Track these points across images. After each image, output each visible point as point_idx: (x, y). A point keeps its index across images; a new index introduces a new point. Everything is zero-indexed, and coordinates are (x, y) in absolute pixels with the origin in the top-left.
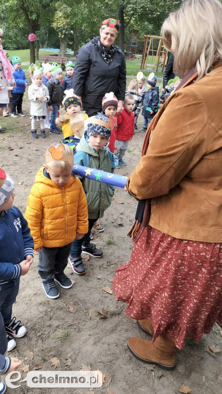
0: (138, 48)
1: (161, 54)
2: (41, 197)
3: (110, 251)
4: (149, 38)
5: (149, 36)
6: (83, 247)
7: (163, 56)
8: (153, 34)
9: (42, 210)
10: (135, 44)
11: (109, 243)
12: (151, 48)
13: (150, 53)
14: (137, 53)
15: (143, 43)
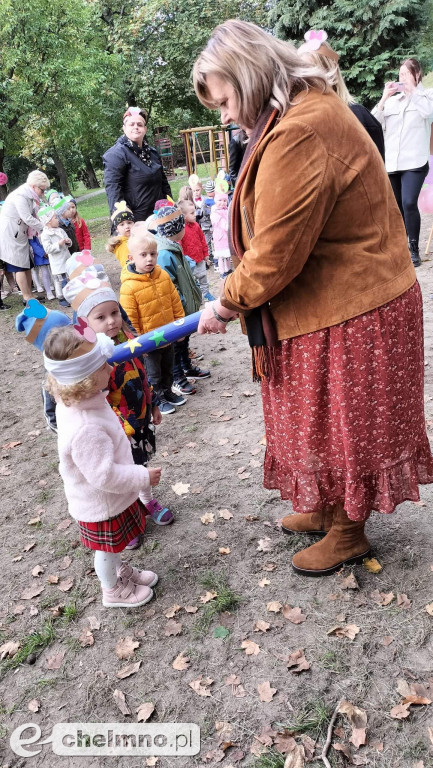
0: (175, 156)
1: (218, 154)
2: (133, 293)
3: (218, 371)
4: (190, 133)
5: (188, 130)
6: (186, 371)
7: (222, 156)
8: (195, 126)
9: (137, 308)
10: (167, 151)
11: (214, 365)
12: (198, 150)
13: (200, 161)
14: (176, 166)
15: (182, 145)
